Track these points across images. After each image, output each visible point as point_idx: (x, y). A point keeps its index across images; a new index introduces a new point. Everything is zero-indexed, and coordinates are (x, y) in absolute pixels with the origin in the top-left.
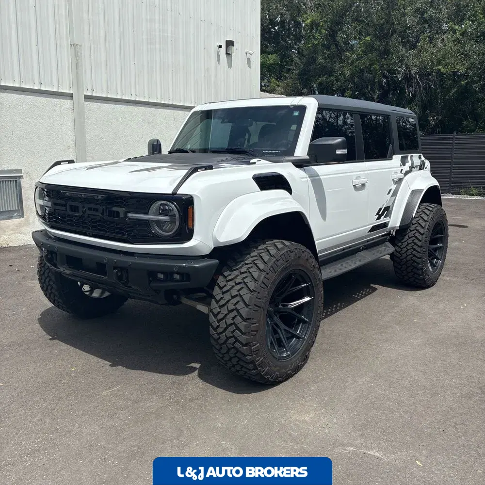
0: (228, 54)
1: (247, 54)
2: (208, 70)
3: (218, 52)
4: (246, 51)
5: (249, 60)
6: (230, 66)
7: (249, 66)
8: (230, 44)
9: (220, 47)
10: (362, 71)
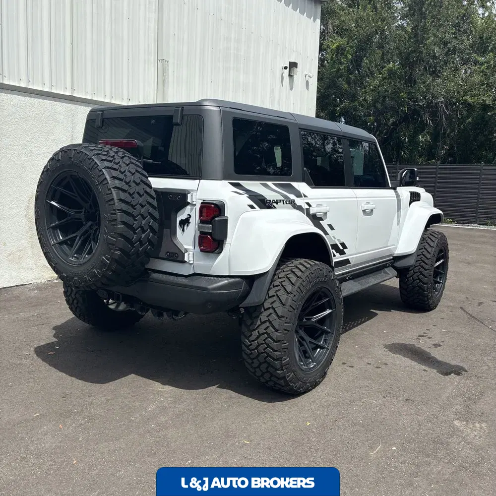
0: (290, 76)
1: (306, 76)
2: (273, 91)
3: (283, 74)
4: (306, 73)
5: (307, 82)
6: (291, 88)
7: (308, 89)
8: (293, 65)
9: (286, 68)
10: (384, 97)
